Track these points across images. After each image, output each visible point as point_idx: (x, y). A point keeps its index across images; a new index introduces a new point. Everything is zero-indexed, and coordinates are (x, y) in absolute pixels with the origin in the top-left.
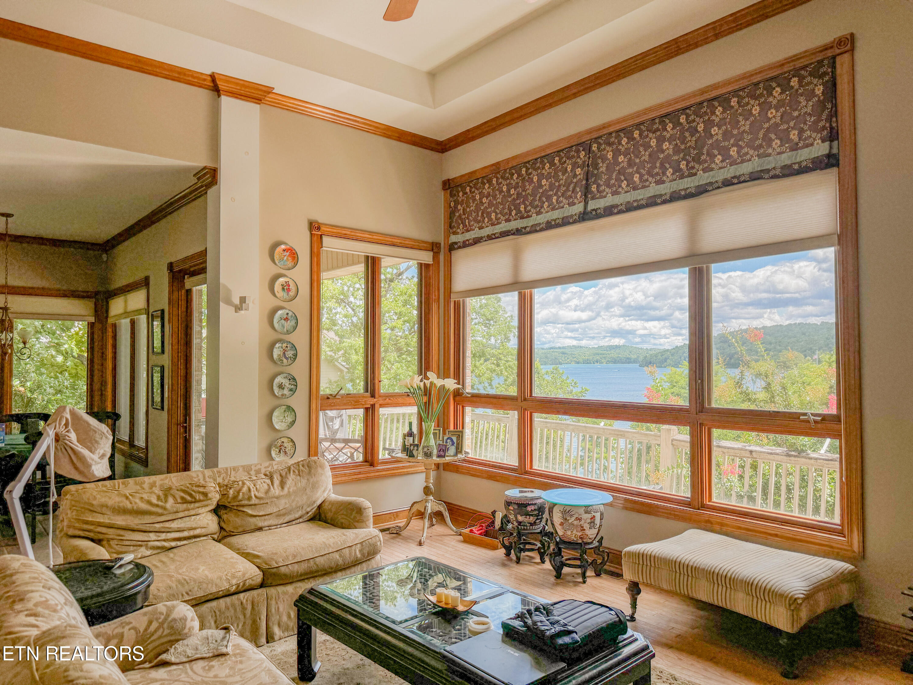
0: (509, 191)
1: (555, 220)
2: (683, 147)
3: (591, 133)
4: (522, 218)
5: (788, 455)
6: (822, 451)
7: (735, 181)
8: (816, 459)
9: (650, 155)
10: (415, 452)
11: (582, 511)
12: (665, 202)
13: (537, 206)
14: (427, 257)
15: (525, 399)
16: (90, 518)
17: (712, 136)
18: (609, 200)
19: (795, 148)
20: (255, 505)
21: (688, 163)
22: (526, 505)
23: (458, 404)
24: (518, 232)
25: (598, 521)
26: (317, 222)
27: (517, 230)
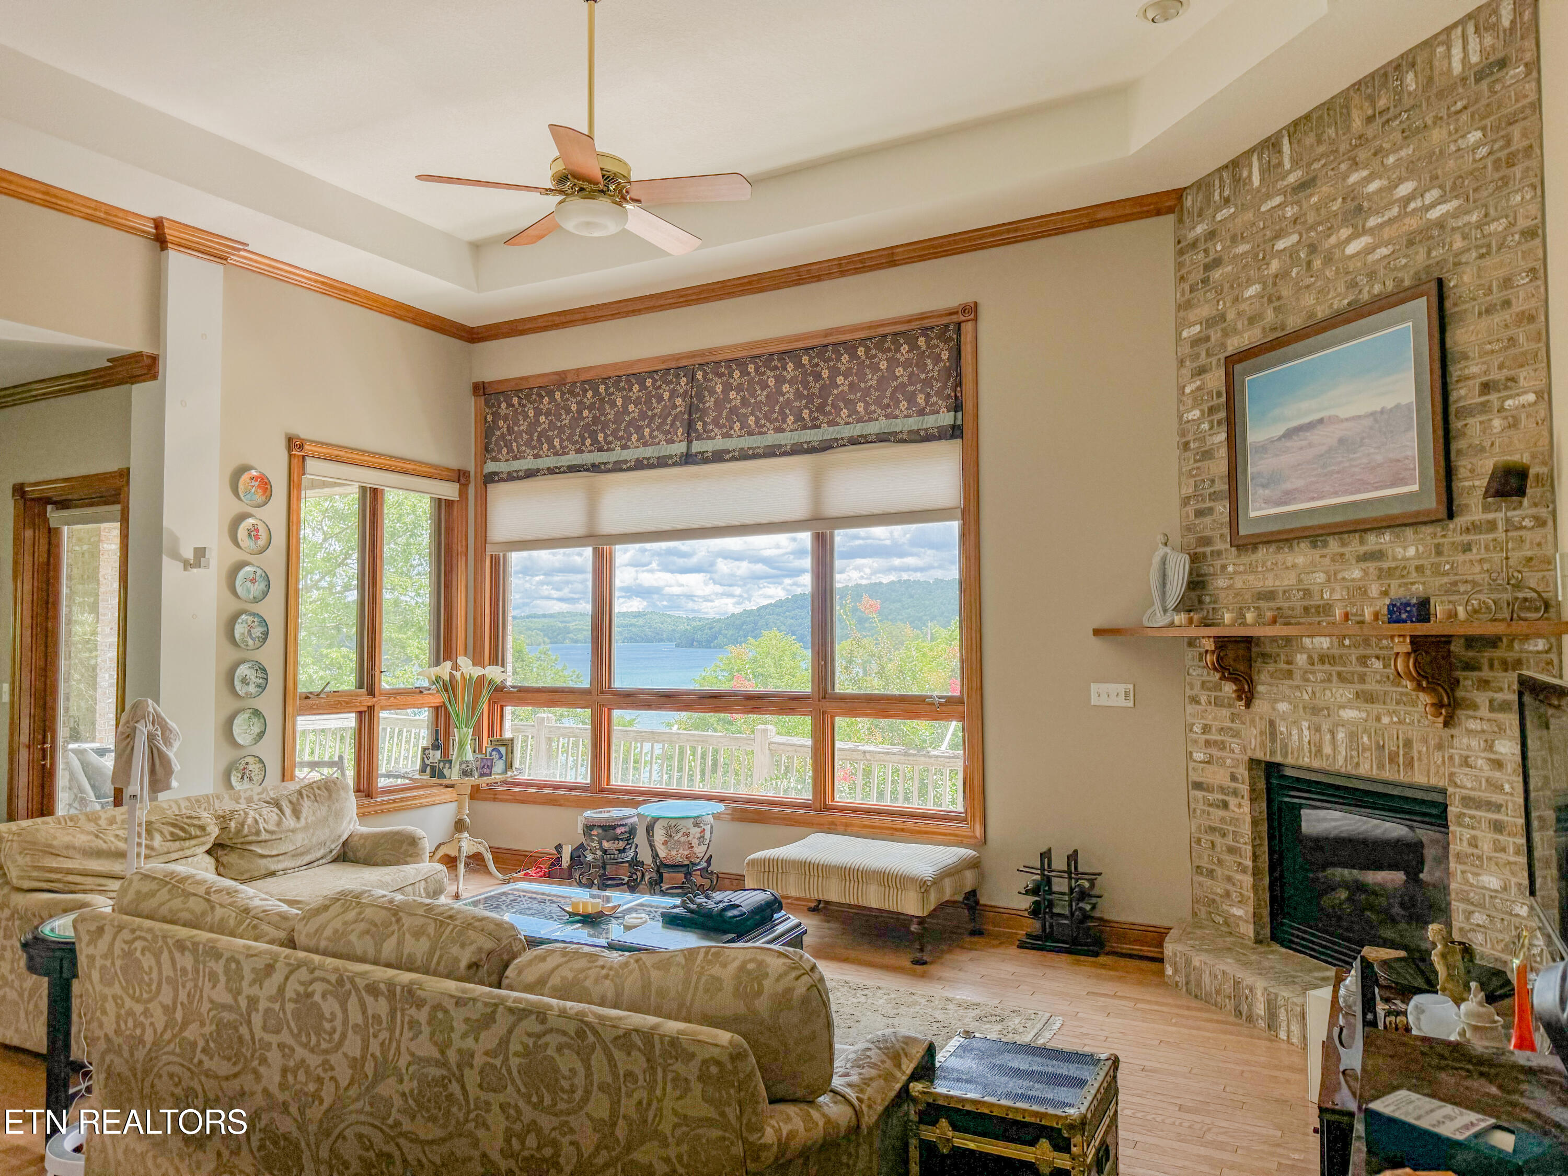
0: (580, 412)
1: (648, 459)
2: (806, 393)
3: (694, 356)
4: (600, 450)
5: (906, 754)
6: (943, 747)
7: (862, 440)
8: (937, 757)
9: (767, 396)
10: (446, 771)
11: (690, 823)
12: (785, 454)
13: (622, 438)
14: (450, 491)
15: (602, 692)
16: (54, 863)
17: (838, 386)
18: (719, 443)
19: (921, 413)
20: (265, 841)
21: (811, 412)
22: (614, 827)
23: (494, 703)
24: (595, 468)
25: (707, 836)
26: (299, 438)
27: (593, 465)
